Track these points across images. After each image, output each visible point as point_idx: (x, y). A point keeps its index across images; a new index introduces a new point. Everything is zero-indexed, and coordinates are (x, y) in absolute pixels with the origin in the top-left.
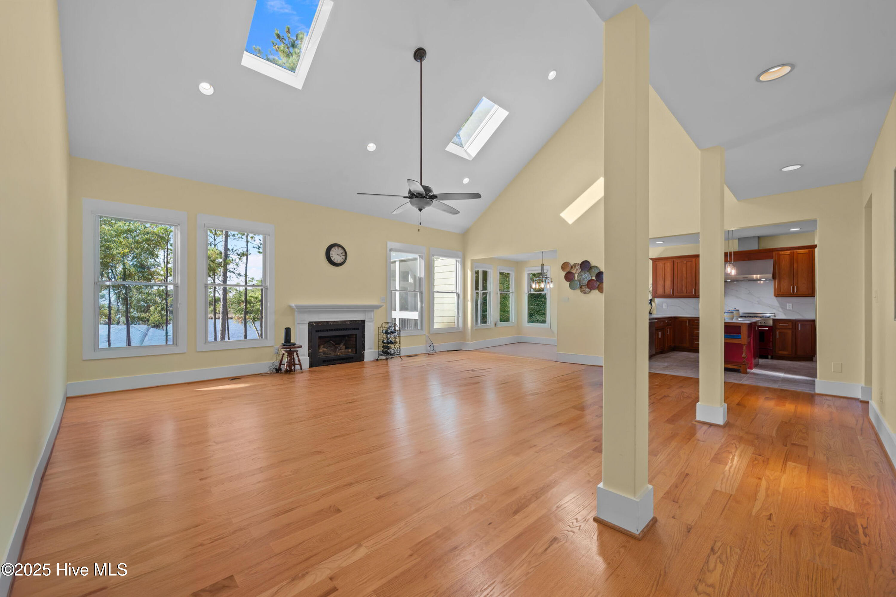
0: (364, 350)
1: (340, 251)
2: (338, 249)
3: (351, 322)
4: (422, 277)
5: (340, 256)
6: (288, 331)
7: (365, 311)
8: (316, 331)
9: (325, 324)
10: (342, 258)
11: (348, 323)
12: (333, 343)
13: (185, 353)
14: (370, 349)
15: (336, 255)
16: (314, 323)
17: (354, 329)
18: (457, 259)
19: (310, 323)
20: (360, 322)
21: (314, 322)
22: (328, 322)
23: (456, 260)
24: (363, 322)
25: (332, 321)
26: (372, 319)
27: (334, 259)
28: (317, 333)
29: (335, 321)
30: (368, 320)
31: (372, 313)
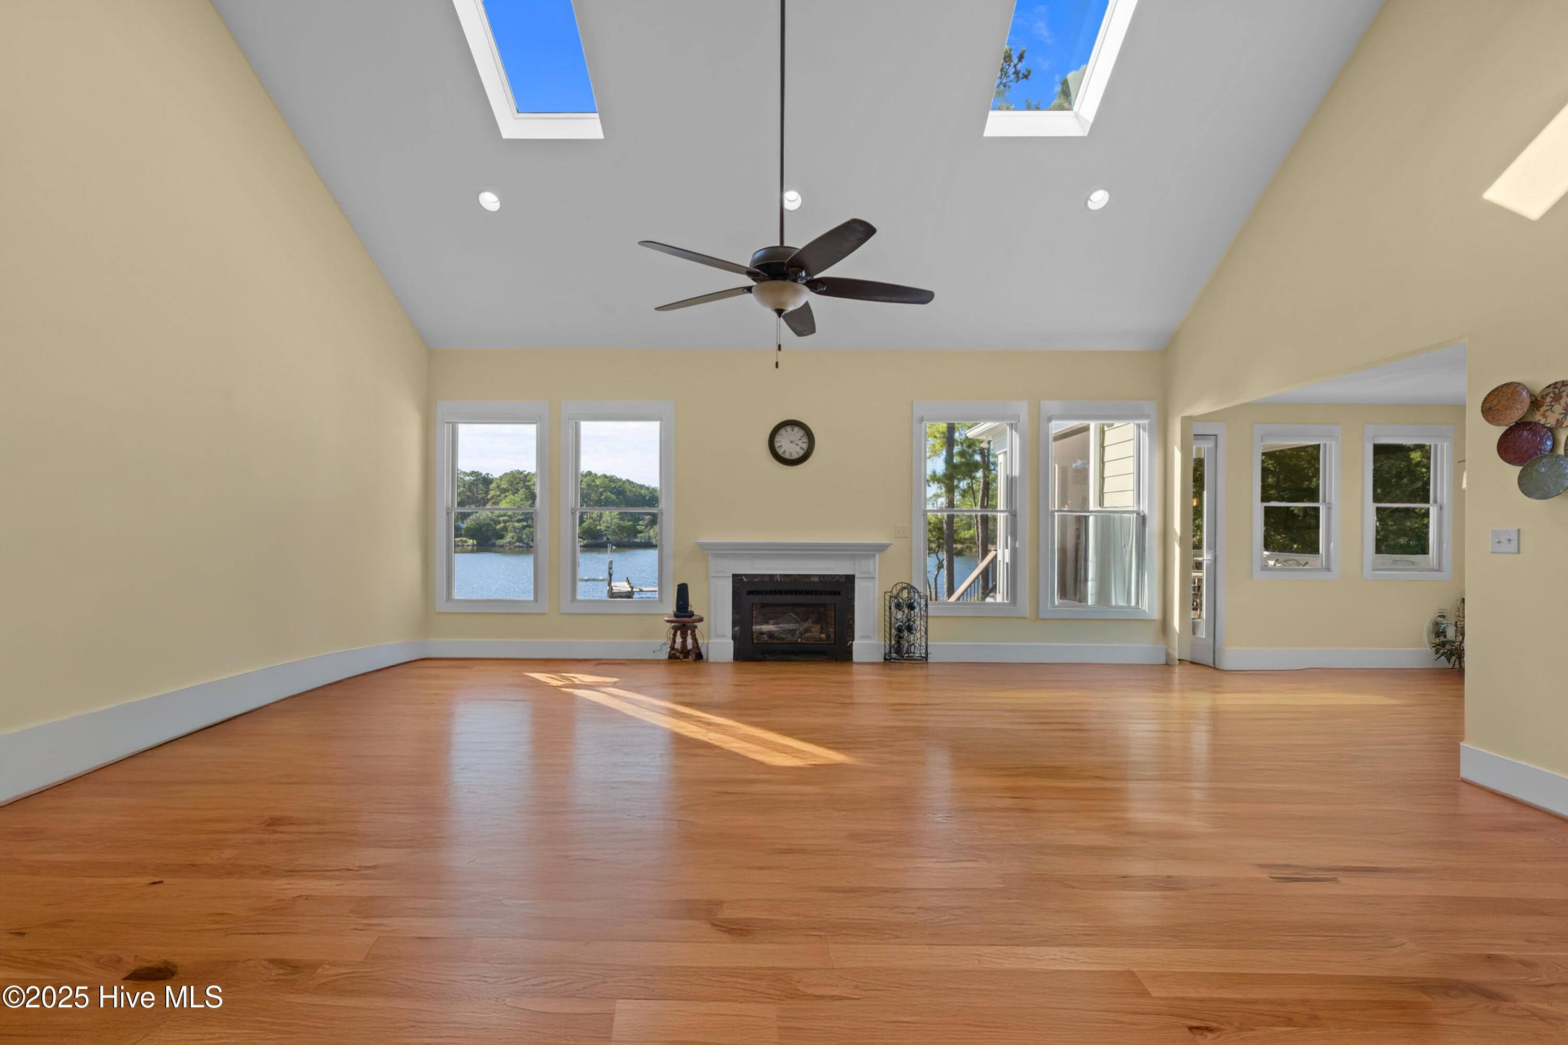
0: (853, 640)
1: (797, 433)
2: (793, 430)
3: (822, 579)
4: (1015, 477)
5: (797, 444)
6: (683, 591)
7: (853, 557)
8: (749, 593)
9: (766, 579)
10: (801, 448)
11: (816, 579)
12: (795, 616)
13: (545, 614)
14: (868, 637)
15: (790, 444)
16: (744, 577)
17: (830, 593)
18: (1141, 422)
19: (734, 576)
20: (843, 580)
21: (745, 575)
22: (771, 576)
23: (1139, 426)
24: (850, 579)
25: (780, 575)
26: (870, 573)
27: (785, 452)
28: (751, 596)
29: (786, 575)
30: (861, 576)
31: (872, 561)
